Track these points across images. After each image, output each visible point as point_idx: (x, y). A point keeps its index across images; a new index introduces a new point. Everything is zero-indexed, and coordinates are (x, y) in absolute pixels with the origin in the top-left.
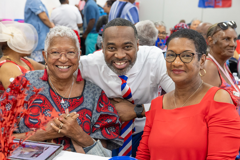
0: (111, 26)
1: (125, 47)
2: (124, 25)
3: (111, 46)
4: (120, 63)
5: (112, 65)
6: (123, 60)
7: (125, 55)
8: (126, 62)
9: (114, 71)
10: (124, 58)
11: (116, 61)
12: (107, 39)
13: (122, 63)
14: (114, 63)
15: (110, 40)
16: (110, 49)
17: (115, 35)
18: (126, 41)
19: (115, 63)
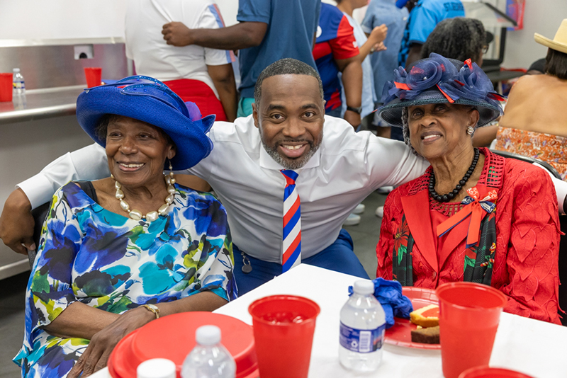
0: (274, 74)
1: (303, 114)
2: (301, 72)
3: (276, 111)
4: (294, 146)
5: (277, 151)
6: (299, 141)
7: (303, 131)
8: (304, 145)
9: (279, 162)
10: (300, 136)
11: (286, 143)
12: (269, 98)
13: (297, 147)
14: (281, 147)
15: (274, 100)
16: (274, 119)
17: (284, 92)
18: (306, 102)
19: (282, 145)
